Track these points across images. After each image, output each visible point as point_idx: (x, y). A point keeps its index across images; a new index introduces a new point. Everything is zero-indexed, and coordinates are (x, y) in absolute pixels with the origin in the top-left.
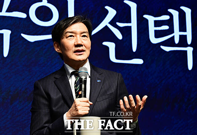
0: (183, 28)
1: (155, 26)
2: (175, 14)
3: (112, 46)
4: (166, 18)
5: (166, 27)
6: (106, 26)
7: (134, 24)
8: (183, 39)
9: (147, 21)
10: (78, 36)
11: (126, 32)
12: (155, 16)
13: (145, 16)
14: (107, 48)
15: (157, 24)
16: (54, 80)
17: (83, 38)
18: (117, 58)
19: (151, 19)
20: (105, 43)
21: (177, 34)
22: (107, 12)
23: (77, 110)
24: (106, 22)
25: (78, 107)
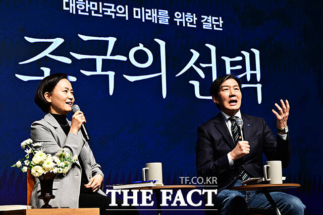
0: (253, 67)
1: (231, 66)
2: (247, 55)
3: (196, 84)
4: (239, 58)
5: (239, 67)
6: (192, 67)
7: (214, 65)
8: (253, 76)
9: (224, 61)
10: (232, 89)
11: (208, 71)
12: (231, 58)
13: (223, 58)
14: (193, 86)
15: (233, 64)
16: (214, 124)
17: (236, 90)
18: (201, 94)
19: (227, 60)
20: (191, 82)
21: (248, 73)
22: (192, 54)
23: (242, 150)
24: (191, 64)
25: (243, 148)
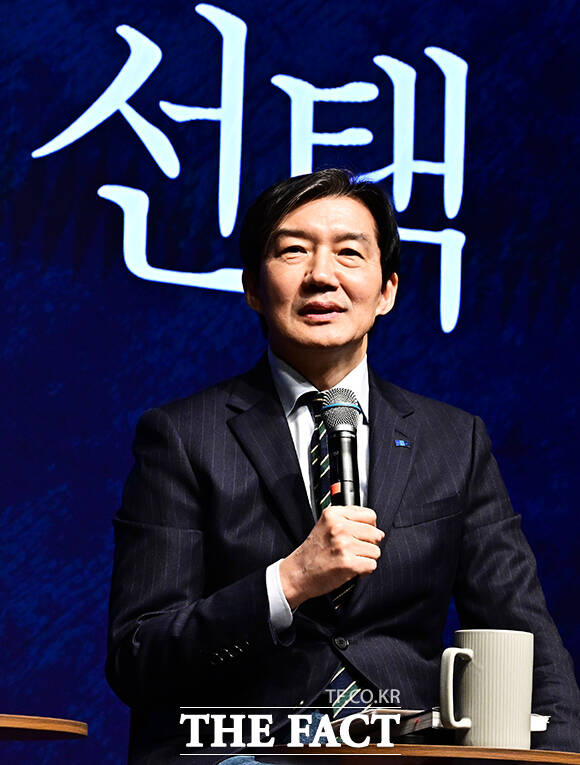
0: (429, 144)
1: (318, 128)
2: (403, 76)
3: (133, 204)
4: (362, 92)
5: (359, 137)
6: (118, 115)
7: (230, 115)
8: (428, 189)
9: (284, 100)
10: (324, 250)
11: (198, 143)
12: (320, 84)
13: (281, 81)
14: (115, 213)
15: (328, 117)
17: (343, 258)
18: (154, 259)
19: (302, 96)
20: (107, 192)
21: (404, 168)
22: (123, 51)
23: (337, 552)
24: (114, 99)
25: (342, 541)
